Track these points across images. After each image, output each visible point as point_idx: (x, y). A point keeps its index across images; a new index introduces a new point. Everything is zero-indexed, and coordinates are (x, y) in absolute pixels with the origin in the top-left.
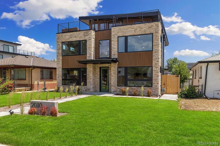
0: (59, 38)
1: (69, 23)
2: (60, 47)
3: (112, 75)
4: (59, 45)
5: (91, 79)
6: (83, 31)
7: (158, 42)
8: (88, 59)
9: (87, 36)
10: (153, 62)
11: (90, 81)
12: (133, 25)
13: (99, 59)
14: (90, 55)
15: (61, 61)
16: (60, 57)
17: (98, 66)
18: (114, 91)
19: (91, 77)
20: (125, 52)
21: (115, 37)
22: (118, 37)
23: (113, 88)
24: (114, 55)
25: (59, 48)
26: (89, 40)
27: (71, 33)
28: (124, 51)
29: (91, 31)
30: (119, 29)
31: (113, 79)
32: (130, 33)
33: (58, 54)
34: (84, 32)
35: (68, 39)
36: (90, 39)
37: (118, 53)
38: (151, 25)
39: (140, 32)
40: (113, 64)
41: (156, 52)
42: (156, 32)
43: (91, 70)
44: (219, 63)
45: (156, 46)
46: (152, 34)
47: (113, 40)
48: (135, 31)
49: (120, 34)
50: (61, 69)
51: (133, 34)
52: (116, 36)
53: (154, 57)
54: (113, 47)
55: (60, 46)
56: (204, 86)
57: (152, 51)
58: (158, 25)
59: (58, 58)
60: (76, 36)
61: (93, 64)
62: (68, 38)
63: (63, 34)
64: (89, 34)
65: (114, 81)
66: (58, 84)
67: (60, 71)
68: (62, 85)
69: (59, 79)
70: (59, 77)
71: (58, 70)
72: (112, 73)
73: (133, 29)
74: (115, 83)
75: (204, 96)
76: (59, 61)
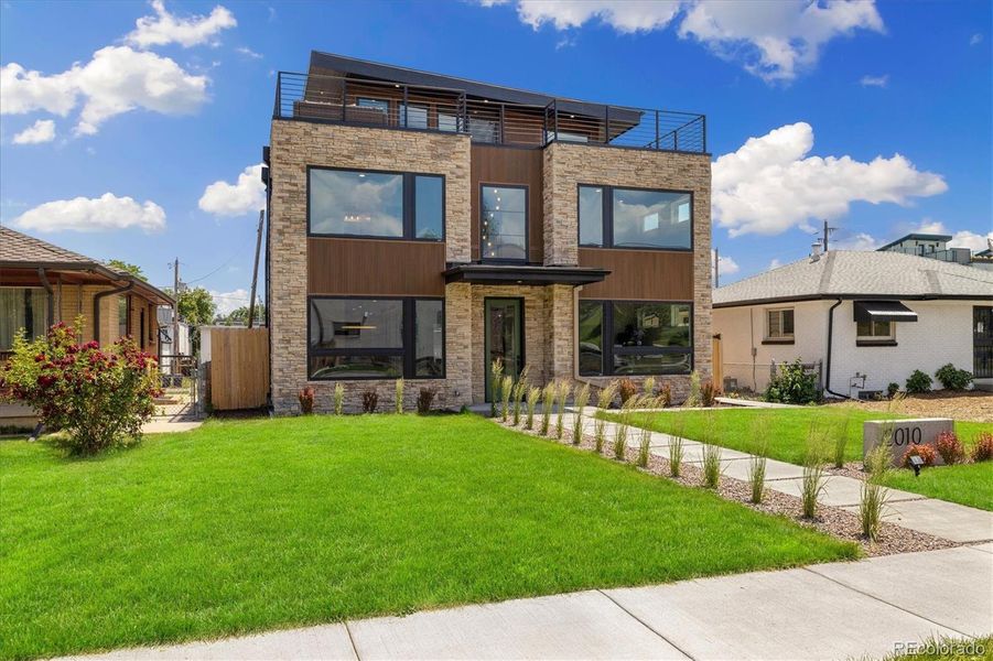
0: (288, 141)
2: (295, 188)
3: (556, 330)
5: (466, 347)
6: (425, 134)
9: (447, 157)
10: (696, 287)
11: (461, 355)
14: (462, 244)
15: (303, 257)
16: (296, 237)
17: (476, 294)
19: (467, 337)
20: (604, 246)
21: (568, 184)
22: (579, 185)
25: (289, 191)
26: (457, 177)
27: (365, 133)
28: (600, 241)
29: (464, 139)
30: (581, 155)
31: (559, 346)
32: (620, 177)
33: (285, 224)
34: (432, 137)
35: (349, 157)
36: (459, 172)
37: (579, 246)
38: (688, 162)
39: (655, 180)
40: (560, 288)
41: (702, 256)
42: (702, 189)
43: (467, 310)
44: (852, 301)
45: (702, 236)
46: (692, 193)
47: (559, 195)
48: (637, 175)
49: (588, 177)
50: (303, 297)
51: (633, 183)
52: (572, 181)
53: (696, 273)
54: (558, 222)
55: (296, 185)
56: (825, 366)
57: (692, 249)
58: (706, 166)
59: (286, 245)
60: (394, 152)
61: (474, 282)
62: (345, 152)
63: (316, 126)
64: (454, 153)
65: (566, 355)
66: (281, 374)
67: (298, 307)
68: (310, 378)
69: (290, 349)
70: (289, 342)
71: (281, 302)
72: (556, 323)
73: (633, 167)
74: (569, 363)
75: (827, 395)
76: (289, 261)
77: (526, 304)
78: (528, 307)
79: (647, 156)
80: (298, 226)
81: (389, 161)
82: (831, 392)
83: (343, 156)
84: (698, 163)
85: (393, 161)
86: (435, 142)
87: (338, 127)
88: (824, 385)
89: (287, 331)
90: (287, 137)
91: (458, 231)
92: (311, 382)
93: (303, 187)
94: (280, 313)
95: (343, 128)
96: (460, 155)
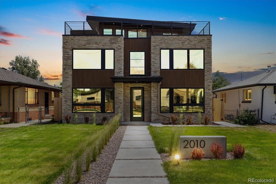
0: (67, 42)
1: (85, 23)
2: (69, 56)
3: (152, 98)
4: (68, 52)
5: (121, 103)
6: (108, 37)
7: (210, 60)
8: (117, 75)
9: (115, 43)
10: (205, 82)
11: (119, 106)
12: (180, 36)
13: (129, 76)
14: (120, 70)
15: (71, 76)
16: (69, 70)
17: (128, 86)
18: (155, 120)
20: (170, 69)
21: (157, 49)
22: (161, 49)
23: (153, 116)
24: (156, 72)
25: (66, 57)
27: (89, 38)
28: (168, 68)
29: (121, 37)
30: (161, 39)
31: (153, 103)
32: (176, 45)
33: (66, 66)
34: (110, 37)
35: (84, 45)
36: (119, 48)
37: (161, 69)
39: (189, 46)
40: (153, 84)
41: (208, 71)
42: (208, 48)
43: (122, 92)
45: (208, 64)
47: (154, 53)
48: (182, 44)
50: (71, 88)
53: (206, 77)
54: (153, 62)
55: (69, 55)
56: (260, 111)
57: (204, 69)
58: (209, 39)
59: (66, 73)
60: (98, 43)
61: (124, 82)
62: (84, 44)
63: (75, 37)
64: (117, 42)
65: (155, 106)
66: (64, 111)
67: (69, 91)
68: (73, 113)
69: (67, 104)
70: (66, 101)
71: (64, 90)
72: (152, 95)
73: (181, 42)
74: (157, 109)
75: (261, 122)
76: (67, 77)
77: (145, 89)
78: (145, 90)
79: (186, 38)
80: (69, 67)
81: (96, 45)
82: (262, 121)
83: (83, 45)
84: (206, 38)
85: (98, 45)
86: (111, 39)
87: (81, 37)
88: (260, 118)
89: (66, 98)
90: (67, 41)
91: (119, 66)
92: (73, 114)
93: (71, 55)
94: (64, 93)
95: (83, 37)
96: (120, 42)
